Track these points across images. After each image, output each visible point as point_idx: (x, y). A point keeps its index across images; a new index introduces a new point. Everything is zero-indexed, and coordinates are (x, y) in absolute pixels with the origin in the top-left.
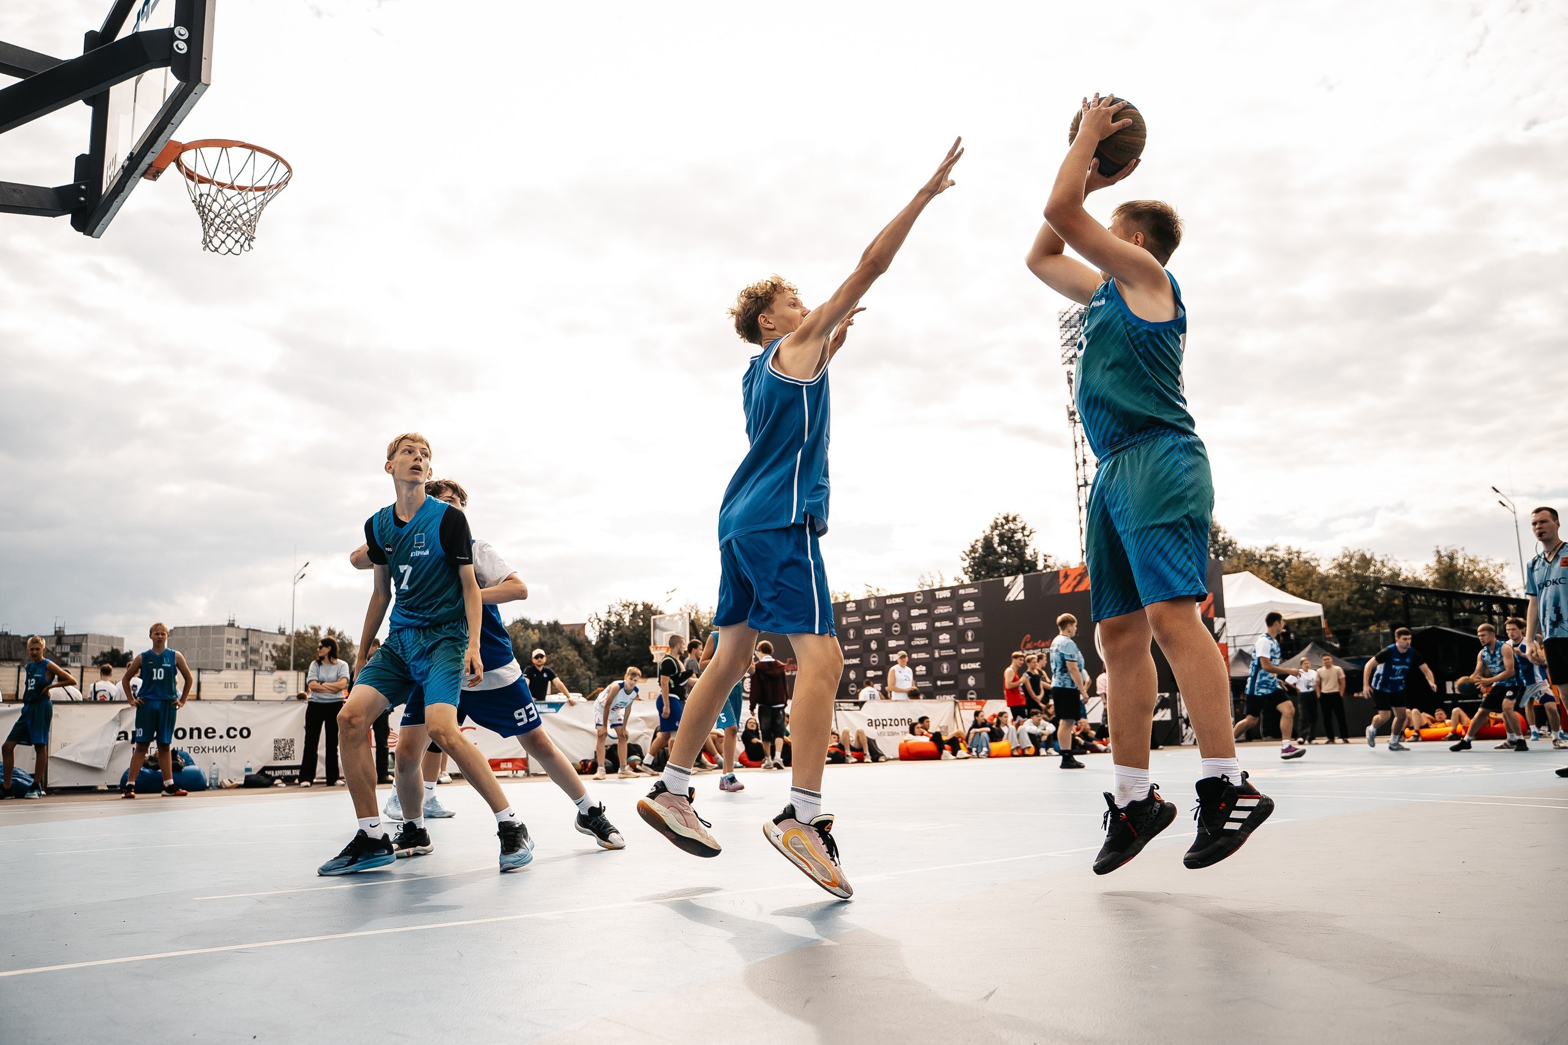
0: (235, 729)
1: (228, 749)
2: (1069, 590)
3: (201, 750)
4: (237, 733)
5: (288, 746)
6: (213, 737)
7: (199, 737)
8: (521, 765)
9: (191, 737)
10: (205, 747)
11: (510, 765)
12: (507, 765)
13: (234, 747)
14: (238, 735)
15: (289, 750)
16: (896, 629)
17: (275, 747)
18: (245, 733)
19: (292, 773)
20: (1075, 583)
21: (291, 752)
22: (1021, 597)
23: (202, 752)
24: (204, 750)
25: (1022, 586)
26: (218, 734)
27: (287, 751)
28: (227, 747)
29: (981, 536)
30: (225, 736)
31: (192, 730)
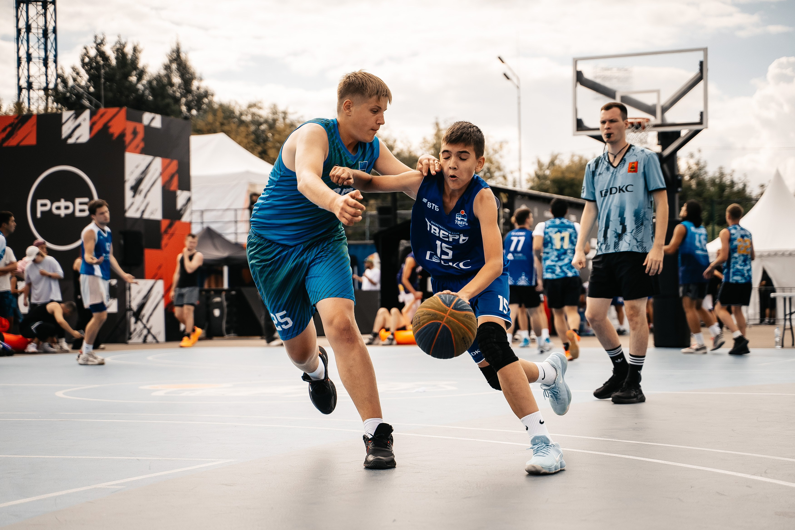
20: (4, 135)
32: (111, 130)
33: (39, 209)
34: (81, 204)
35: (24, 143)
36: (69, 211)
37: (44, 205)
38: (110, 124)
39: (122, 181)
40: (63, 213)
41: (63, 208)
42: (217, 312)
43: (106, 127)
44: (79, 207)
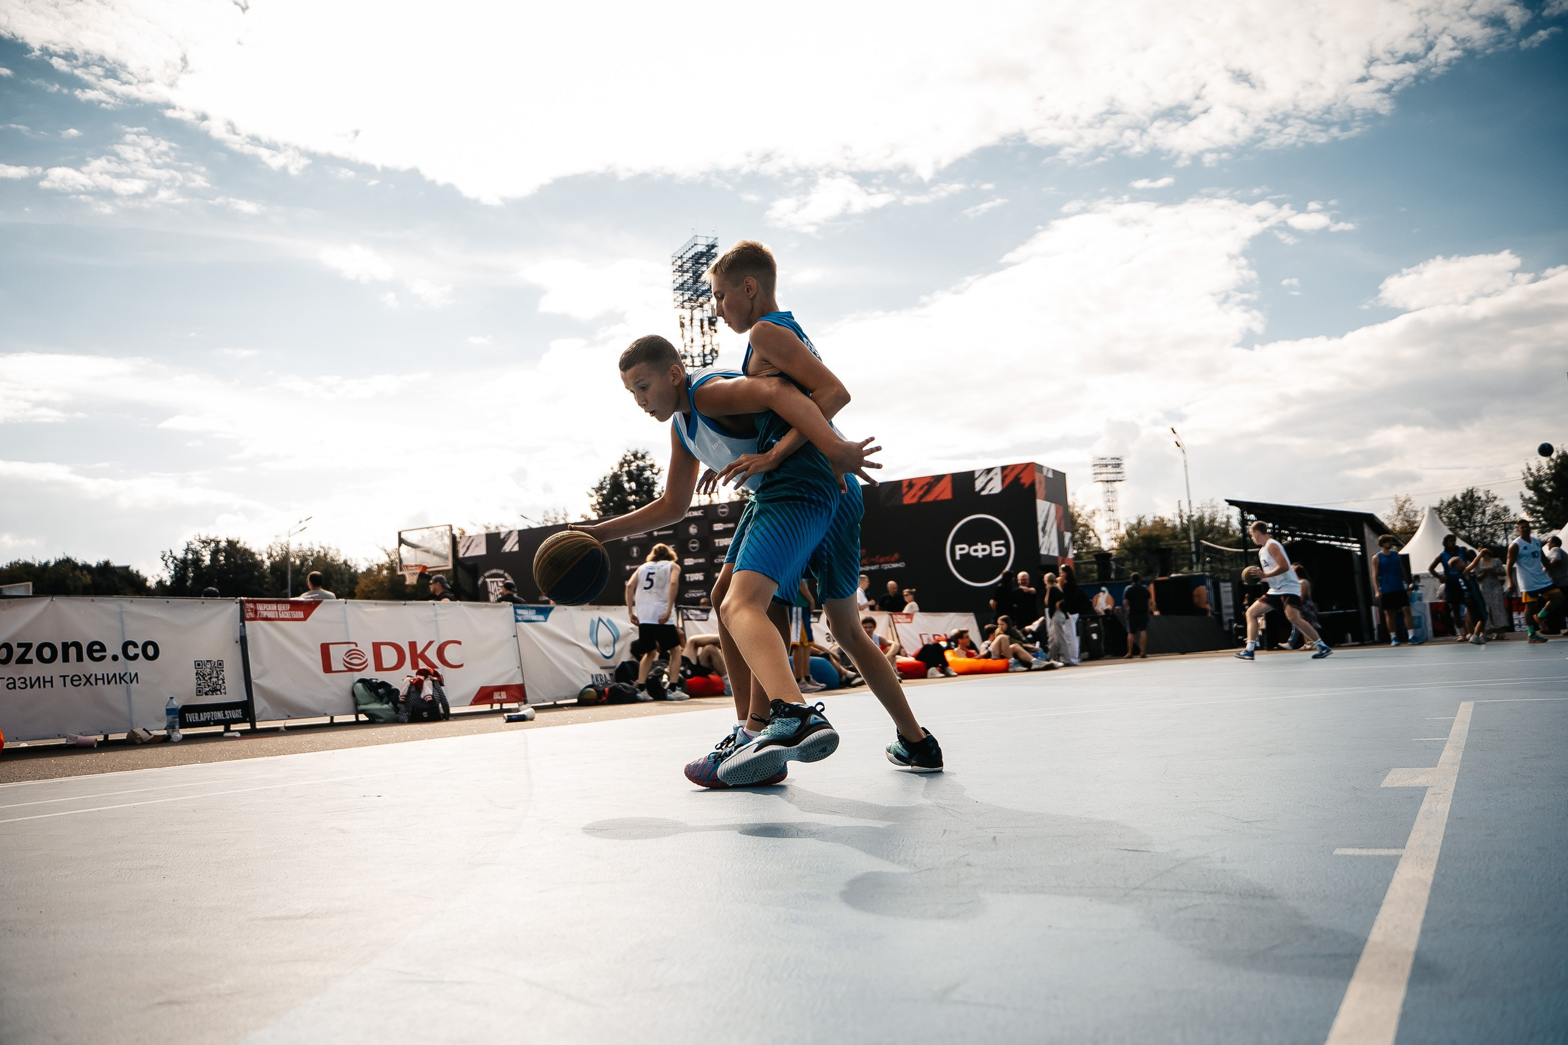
0: (135, 645)
1: (127, 678)
3: (84, 680)
4: (139, 651)
5: (215, 672)
6: (102, 658)
7: (80, 658)
8: (517, 694)
9: (66, 659)
10: (91, 675)
11: (504, 695)
12: (500, 695)
13: (136, 675)
14: (141, 655)
15: (217, 677)
16: (694, 545)
17: (197, 674)
18: (150, 651)
19: (225, 716)
21: (220, 682)
23: (85, 685)
24: (88, 680)
26: (109, 653)
27: (214, 680)
28: (126, 674)
29: (611, 473)
30: (121, 657)
31: (66, 647)
32: (1022, 481)
33: (958, 553)
34: (997, 546)
36: (987, 553)
37: (964, 549)
38: (1021, 476)
39: (1036, 524)
40: (980, 554)
41: (980, 550)
42: (1095, 636)
43: (1017, 479)
44: (996, 549)
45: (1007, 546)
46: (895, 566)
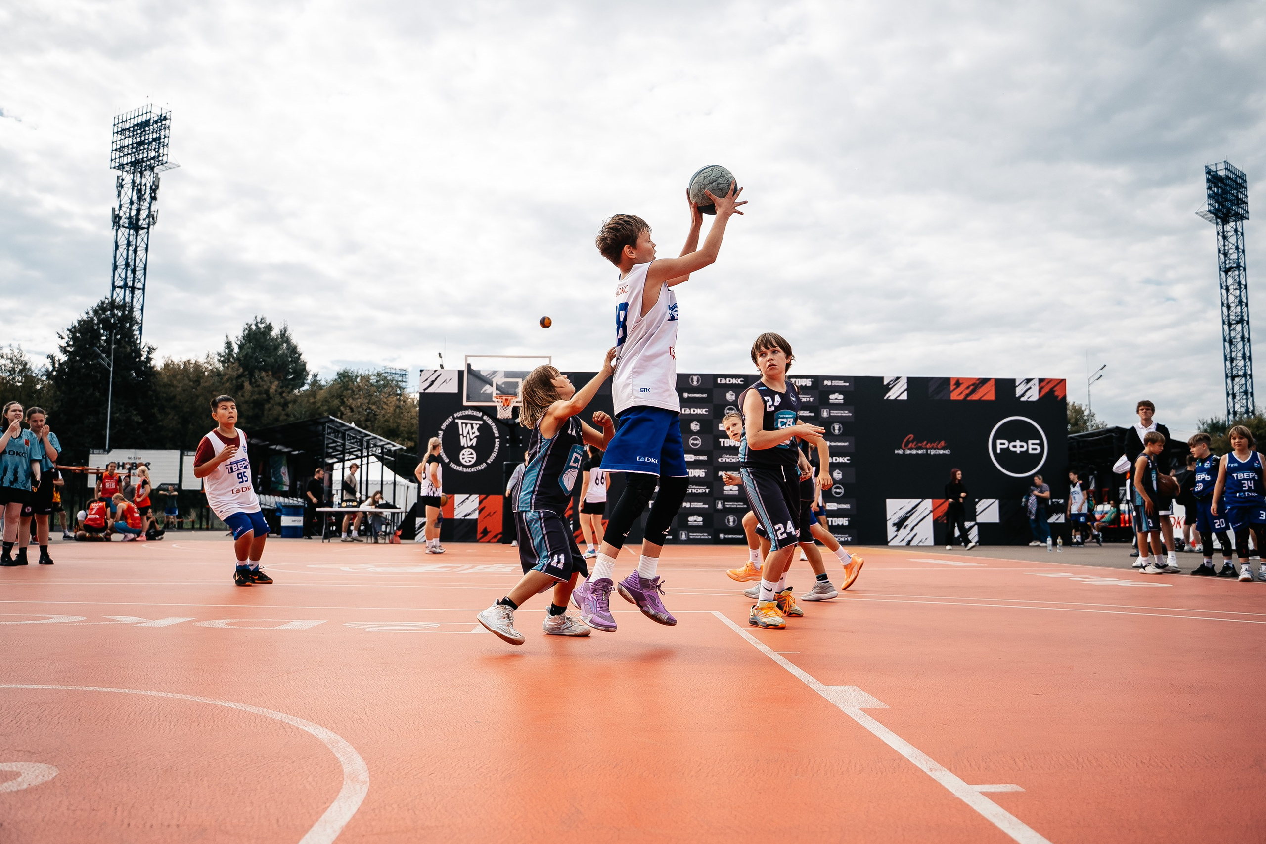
2: (961, 397)
20: (967, 391)
22: (904, 397)
25: (905, 387)
32: (1056, 393)
33: (999, 447)
34: (1033, 444)
35: (984, 398)
36: (1024, 449)
37: (1004, 444)
38: (1055, 389)
40: (1018, 450)
41: (1018, 446)
43: (1052, 391)
44: (1032, 446)
45: (1041, 445)
46: (941, 452)
